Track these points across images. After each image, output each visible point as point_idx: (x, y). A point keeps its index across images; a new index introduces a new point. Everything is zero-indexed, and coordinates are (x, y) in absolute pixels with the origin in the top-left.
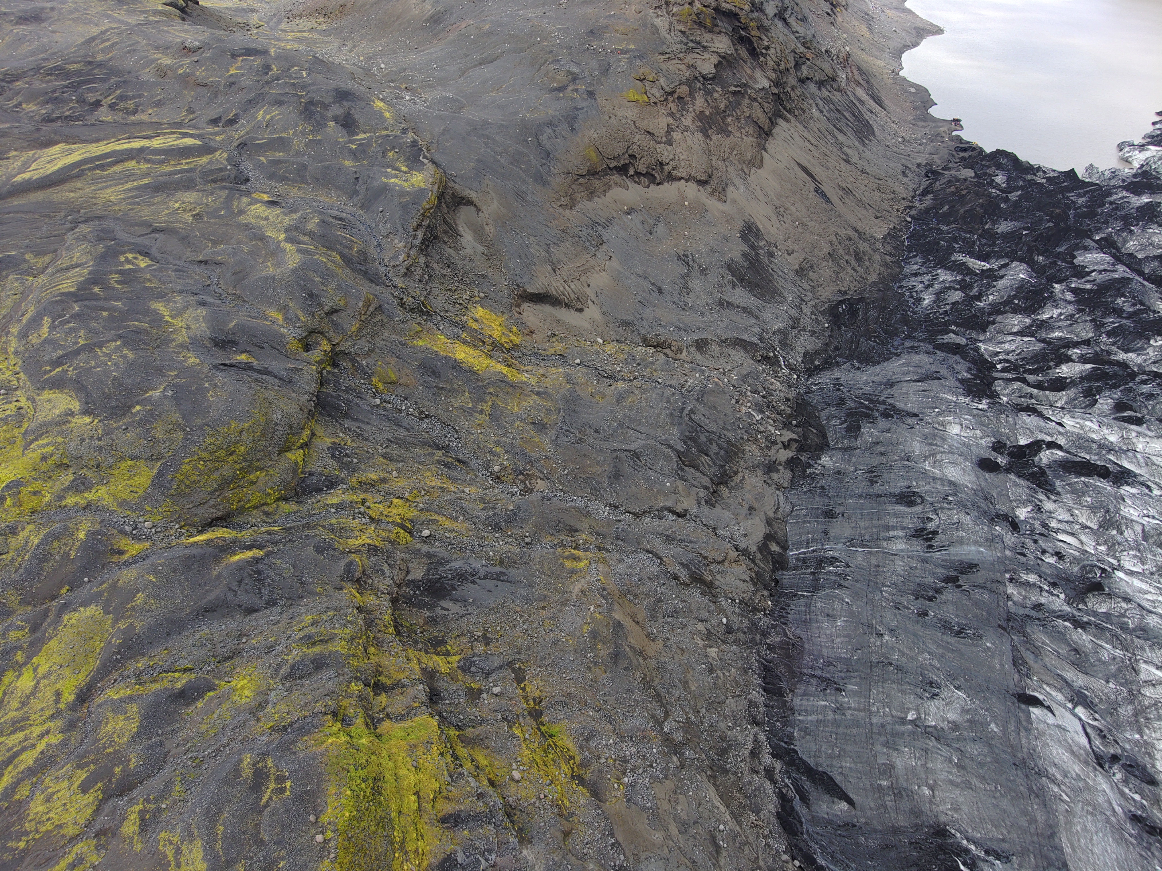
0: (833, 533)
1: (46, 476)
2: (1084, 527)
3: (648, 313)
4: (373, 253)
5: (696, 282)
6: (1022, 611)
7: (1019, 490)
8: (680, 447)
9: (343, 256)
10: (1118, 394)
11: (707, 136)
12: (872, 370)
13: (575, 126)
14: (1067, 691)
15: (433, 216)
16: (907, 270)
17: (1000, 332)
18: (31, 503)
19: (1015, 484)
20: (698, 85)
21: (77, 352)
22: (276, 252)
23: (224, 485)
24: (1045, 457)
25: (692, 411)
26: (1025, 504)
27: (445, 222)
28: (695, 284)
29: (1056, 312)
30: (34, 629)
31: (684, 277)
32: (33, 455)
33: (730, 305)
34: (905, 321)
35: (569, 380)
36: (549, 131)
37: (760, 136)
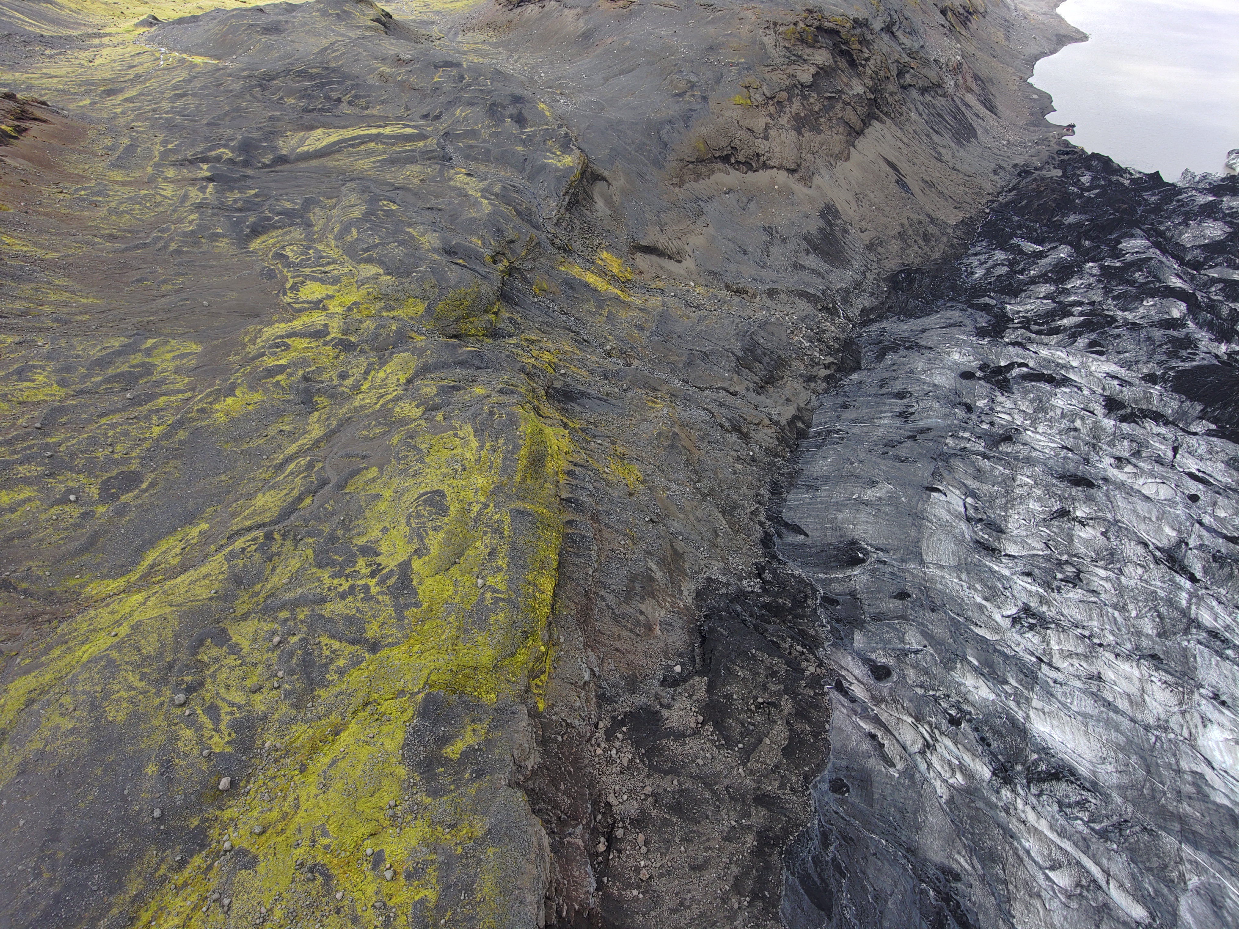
0: (843, 417)
1: (371, 302)
2: (1020, 411)
3: (733, 268)
4: (535, 209)
5: (777, 248)
6: (952, 452)
7: (983, 390)
8: (740, 354)
9: (516, 210)
10: (1093, 336)
11: (799, 133)
12: (913, 321)
13: (690, 123)
14: (964, 490)
15: (577, 187)
16: (971, 252)
17: (1030, 297)
18: (367, 312)
19: (982, 386)
20: (797, 91)
21: (377, 246)
22: (475, 204)
23: (458, 319)
24: (1015, 372)
25: (753, 333)
26: (983, 398)
27: (585, 191)
28: (775, 250)
29: (1079, 282)
30: (380, 359)
31: (765, 243)
32: (363, 291)
33: (802, 267)
34: (953, 288)
35: (664, 304)
36: (668, 127)
37: (850, 134)
